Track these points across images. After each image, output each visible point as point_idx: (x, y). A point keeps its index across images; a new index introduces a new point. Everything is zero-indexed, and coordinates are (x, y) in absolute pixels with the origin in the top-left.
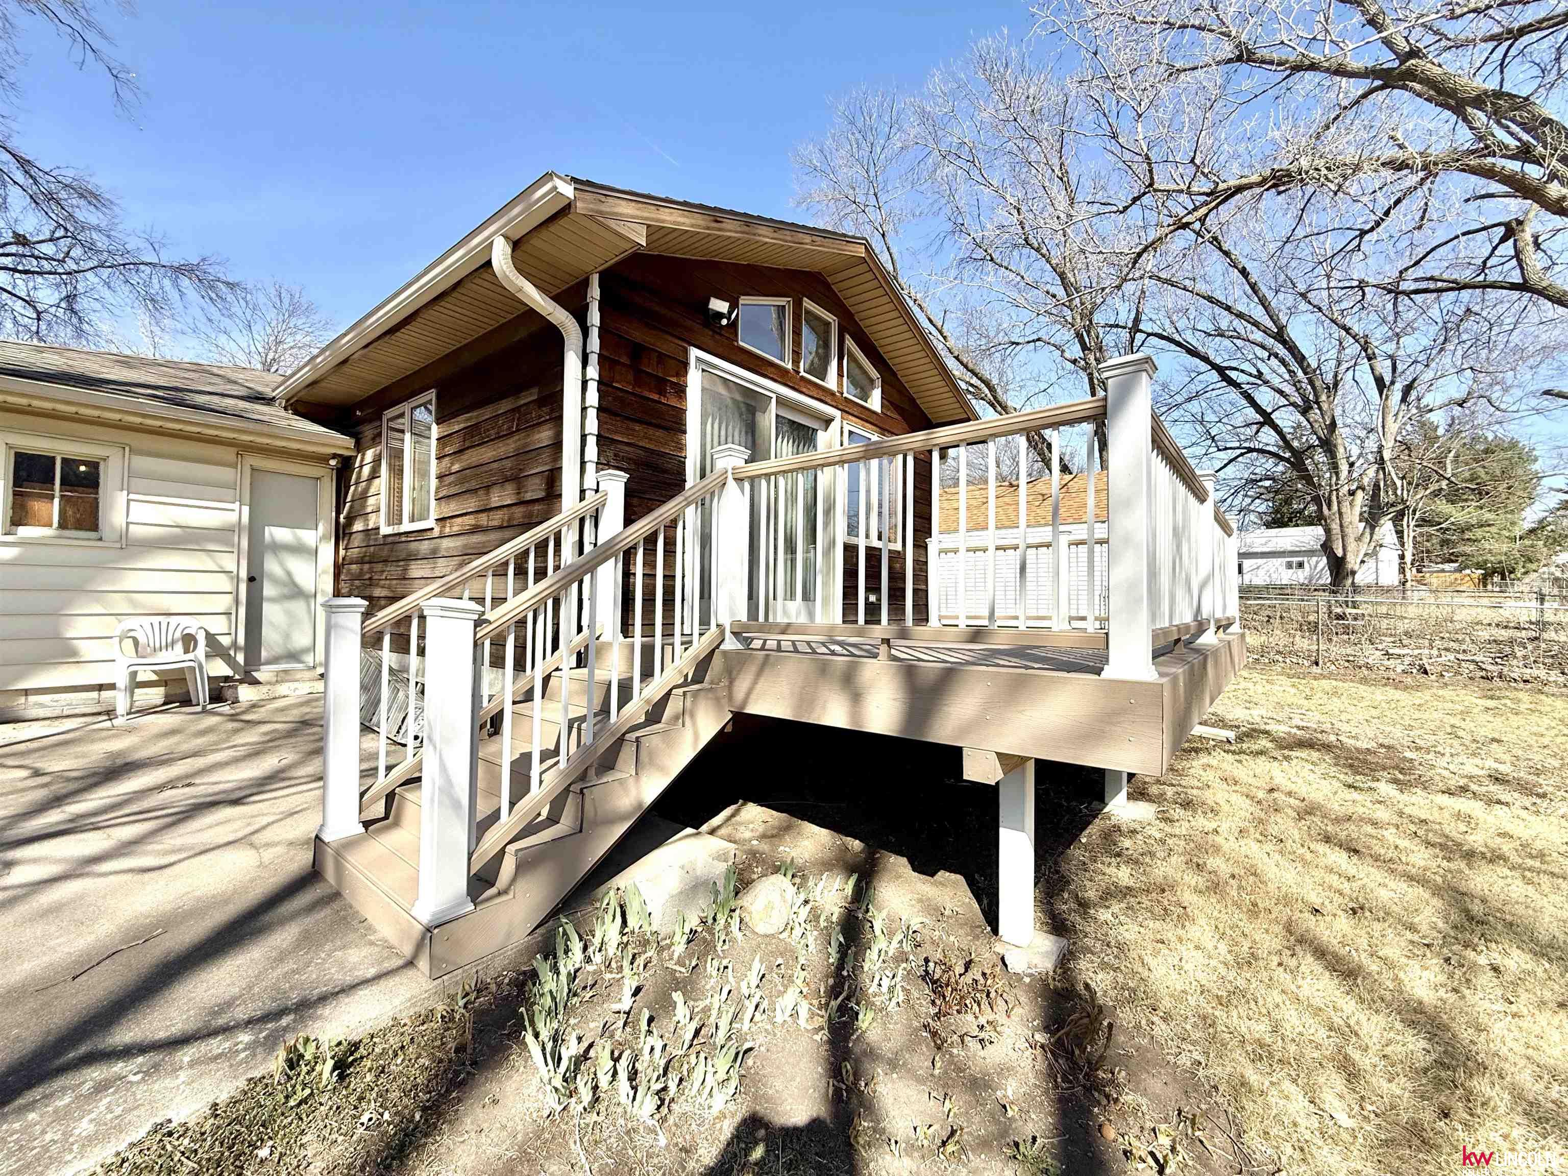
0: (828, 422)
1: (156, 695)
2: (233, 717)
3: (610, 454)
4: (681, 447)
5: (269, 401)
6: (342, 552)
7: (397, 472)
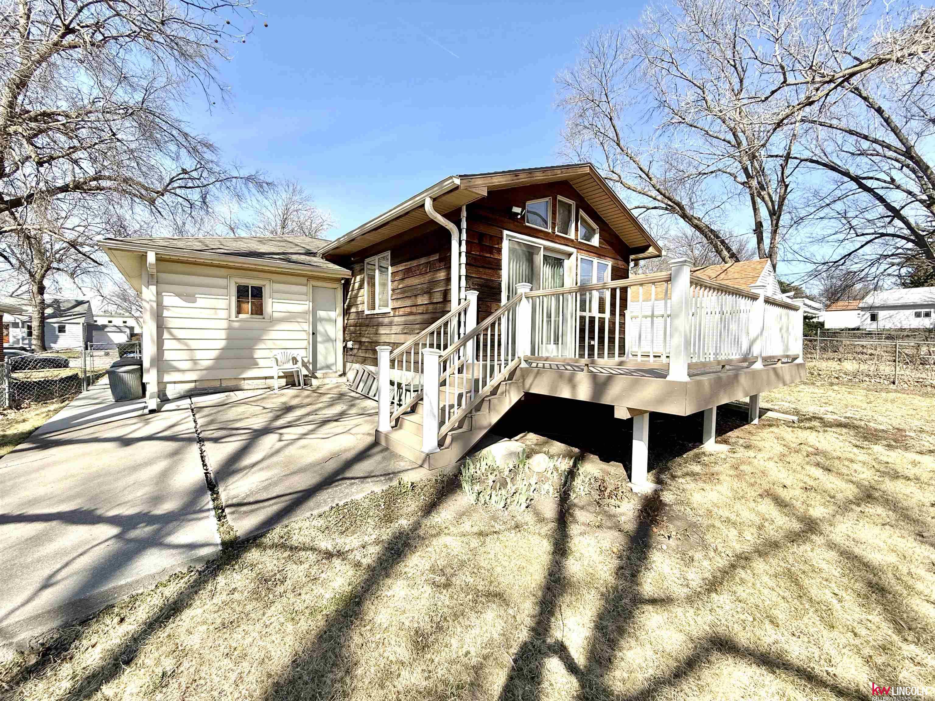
0: (570, 255)
1: (283, 382)
2: (314, 391)
3: (470, 283)
4: (500, 276)
5: (314, 254)
6: (346, 321)
7: (372, 285)
